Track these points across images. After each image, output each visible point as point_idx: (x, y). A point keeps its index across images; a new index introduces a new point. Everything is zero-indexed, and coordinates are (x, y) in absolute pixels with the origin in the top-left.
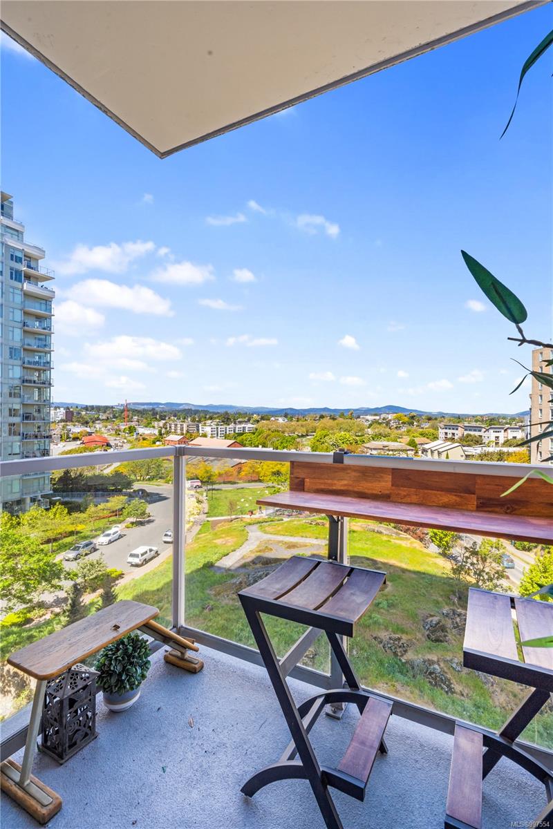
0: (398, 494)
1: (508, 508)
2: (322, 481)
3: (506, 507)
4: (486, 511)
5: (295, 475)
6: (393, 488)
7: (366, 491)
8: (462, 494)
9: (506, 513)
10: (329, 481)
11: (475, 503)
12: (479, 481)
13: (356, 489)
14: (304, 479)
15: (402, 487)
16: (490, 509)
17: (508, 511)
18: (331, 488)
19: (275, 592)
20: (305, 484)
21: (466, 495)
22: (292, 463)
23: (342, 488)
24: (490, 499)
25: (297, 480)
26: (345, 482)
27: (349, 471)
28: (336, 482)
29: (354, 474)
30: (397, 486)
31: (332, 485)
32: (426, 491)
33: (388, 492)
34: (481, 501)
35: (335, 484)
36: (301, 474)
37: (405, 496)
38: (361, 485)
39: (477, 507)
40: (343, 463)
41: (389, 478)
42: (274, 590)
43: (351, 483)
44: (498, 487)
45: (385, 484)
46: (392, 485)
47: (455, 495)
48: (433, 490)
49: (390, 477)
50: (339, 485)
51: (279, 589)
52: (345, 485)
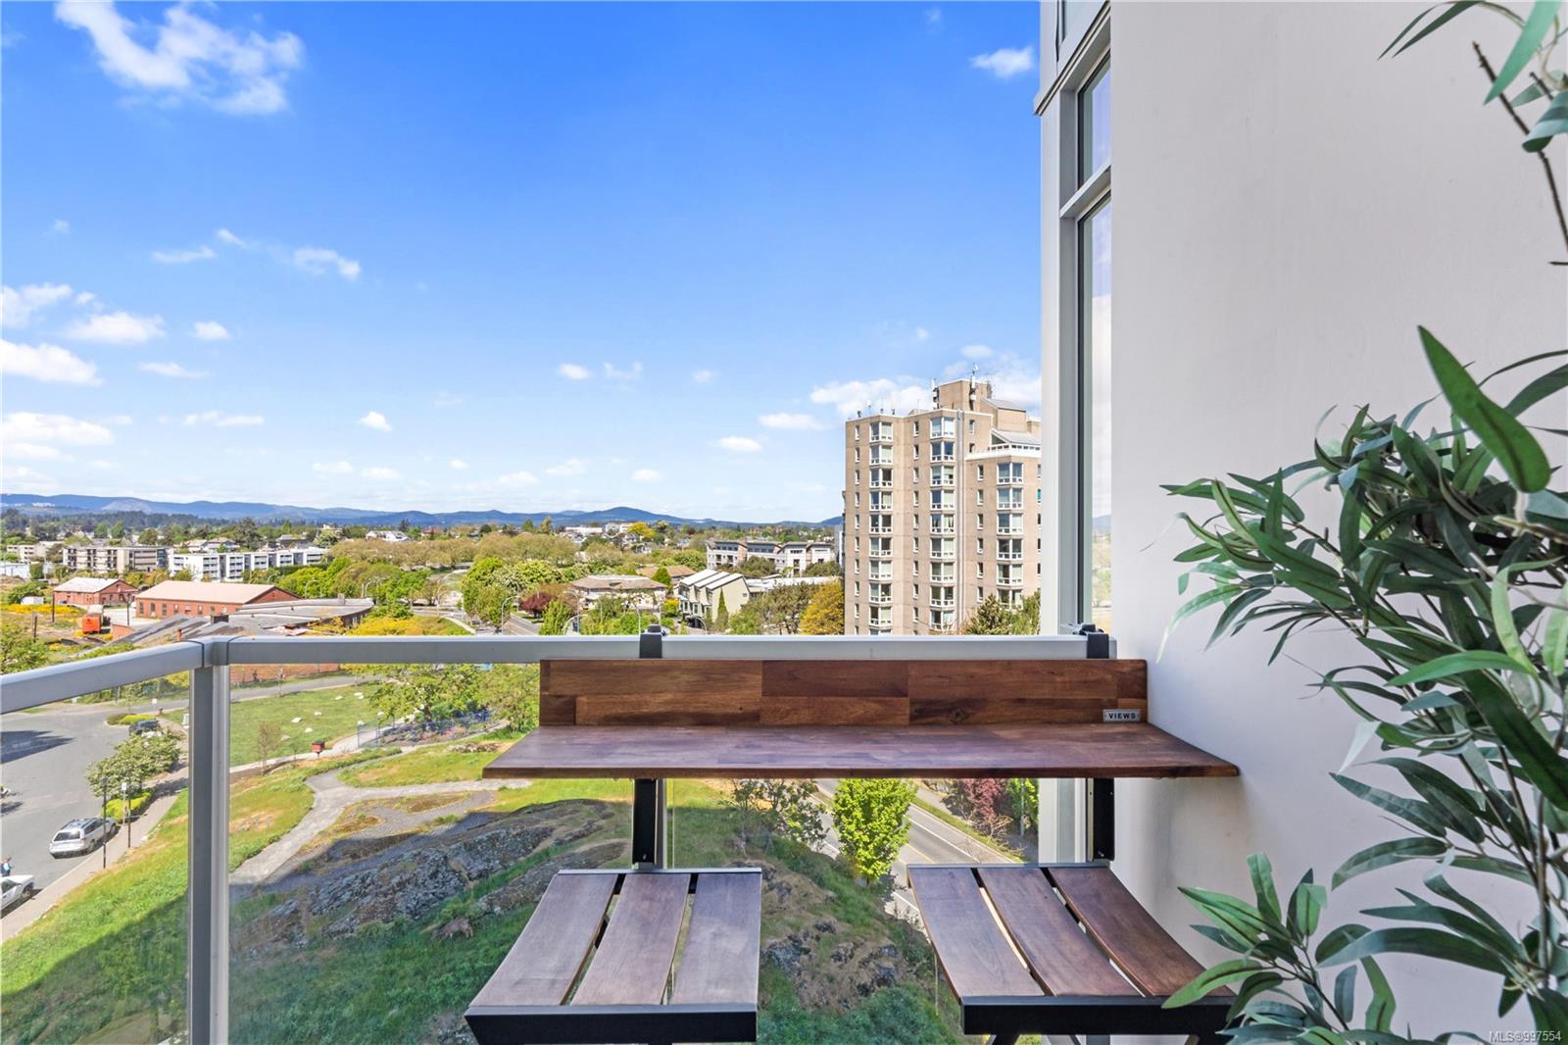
0: (777, 710)
1: (957, 715)
2: (616, 699)
3: (954, 713)
4: (924, 724)
5: (552, 691)
6: (766, 699)
7: (712, 710)
8: (887, 699)
9: (955, 723)
10: (633, 698)
11: (908, 712)
12: (913, 673)
13: (691, 710)
14: (575, 697)
15: (782, 694)
16: (930, 720)
17: (959, 719)
18: (636, 712)
19: (553, 982)
20: (578, 708)
21: (895, 699)
22: (546, 665)
23: (661, 709)
24: (931, 702)
25: (557, 703)
26: (669, 696)
27: (677, 673)
28: (648, 697)
29: (686, 677)
30: (773, 694)
31: (639, 704)
32: (825, 699)
33: (754, 708)
34: (918, 707)
35: (646, 703)
36: (565, 686)
37: (788, 713)
38: (702, 699)
39: (912, 718)
40: (660, 656)
41: (757, 679)
42: (550, 977)
43: (680, 696)
44: (941, 680)
45: (748, 694)
46: (764, 694)
47: (876, 702)
48: (837, 695)
49: (761, 677)
50: (655, 703)
51: (559, 972)
52: (667, 703)
